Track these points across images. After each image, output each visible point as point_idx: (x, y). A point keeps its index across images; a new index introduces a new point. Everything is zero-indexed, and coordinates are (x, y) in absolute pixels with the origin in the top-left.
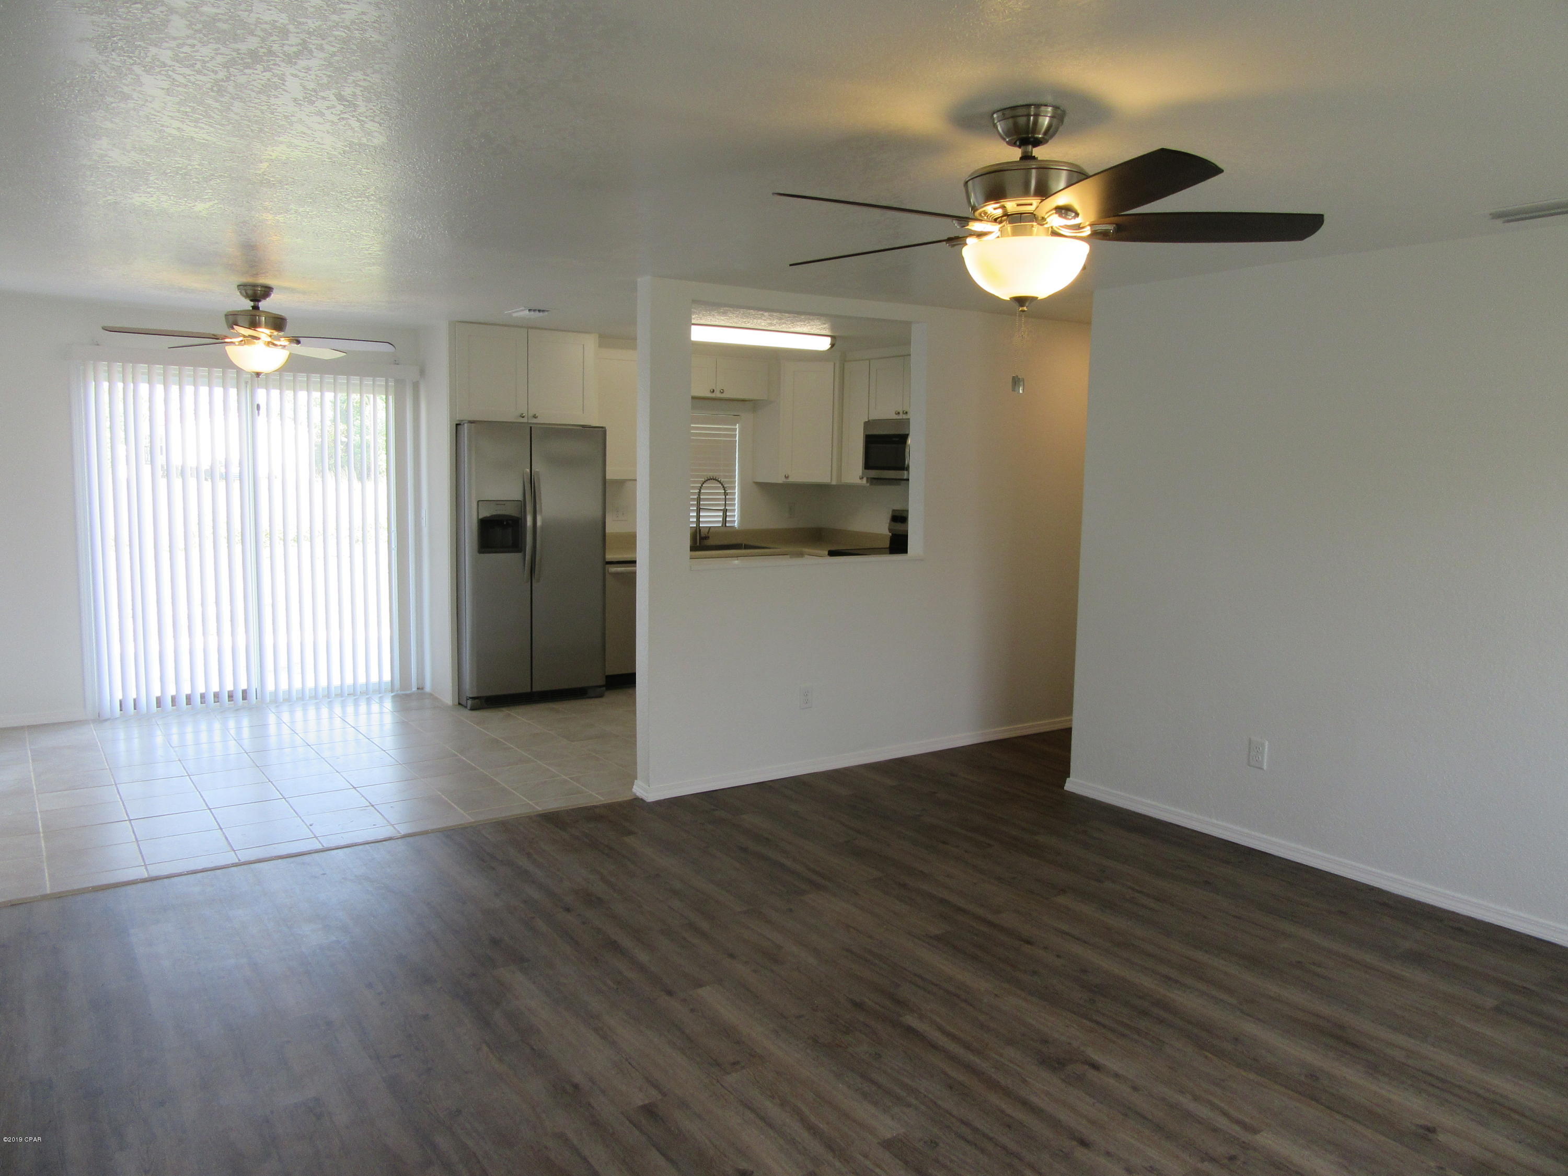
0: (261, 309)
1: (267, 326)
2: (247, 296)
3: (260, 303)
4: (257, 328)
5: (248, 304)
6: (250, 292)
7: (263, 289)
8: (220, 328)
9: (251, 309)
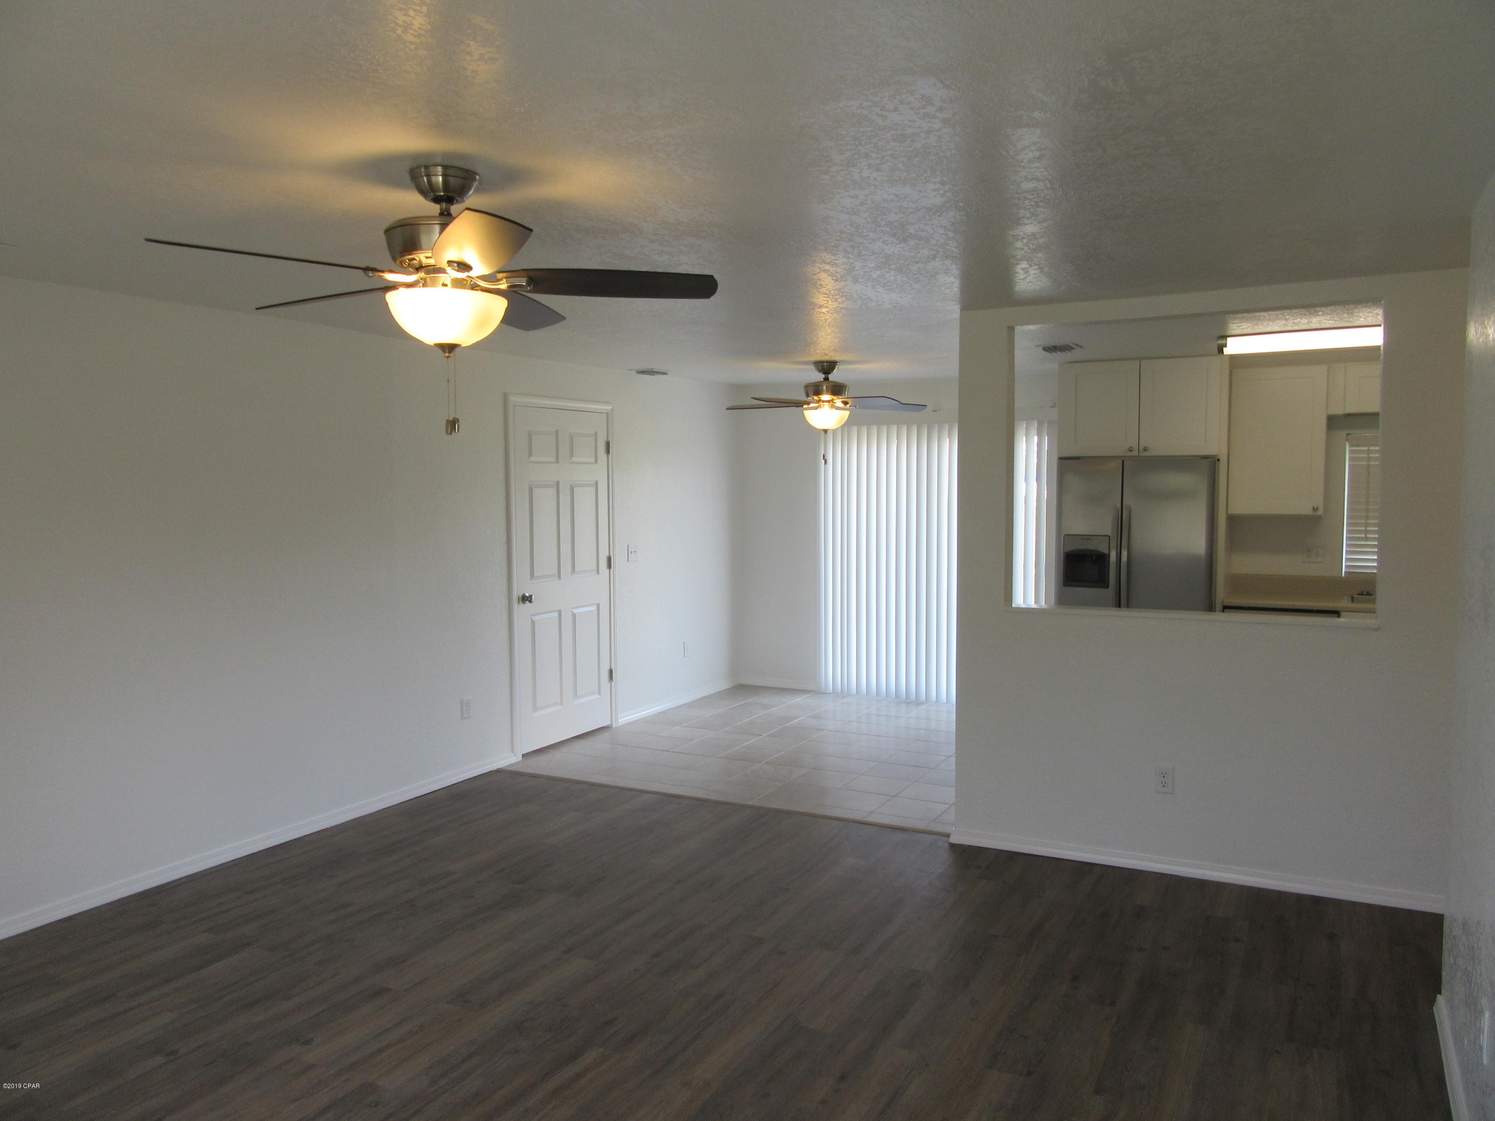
0: (830, 380)
1: (828, 393)
2: (820, 371)
3: (829, 375)
4: (820, 395)
5: (820, 377)
6: (820, 368)
7: (828, 364)
8: (802, 397)
9: (823, 380)
